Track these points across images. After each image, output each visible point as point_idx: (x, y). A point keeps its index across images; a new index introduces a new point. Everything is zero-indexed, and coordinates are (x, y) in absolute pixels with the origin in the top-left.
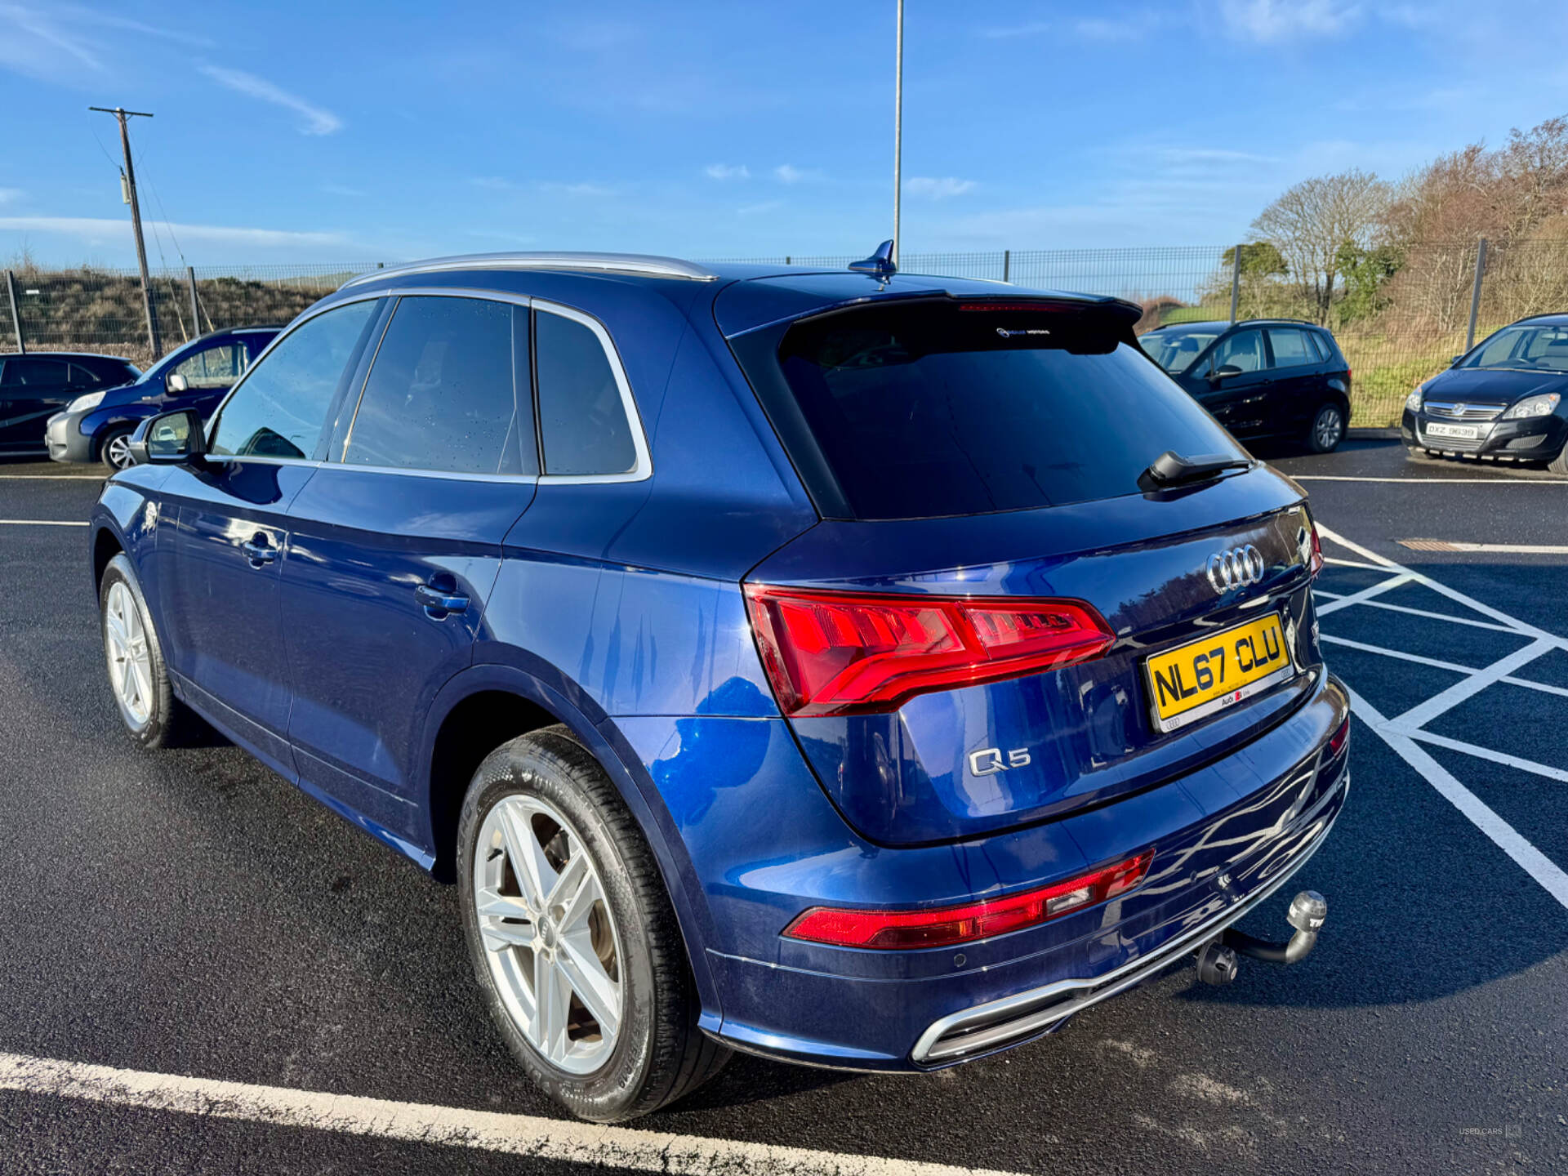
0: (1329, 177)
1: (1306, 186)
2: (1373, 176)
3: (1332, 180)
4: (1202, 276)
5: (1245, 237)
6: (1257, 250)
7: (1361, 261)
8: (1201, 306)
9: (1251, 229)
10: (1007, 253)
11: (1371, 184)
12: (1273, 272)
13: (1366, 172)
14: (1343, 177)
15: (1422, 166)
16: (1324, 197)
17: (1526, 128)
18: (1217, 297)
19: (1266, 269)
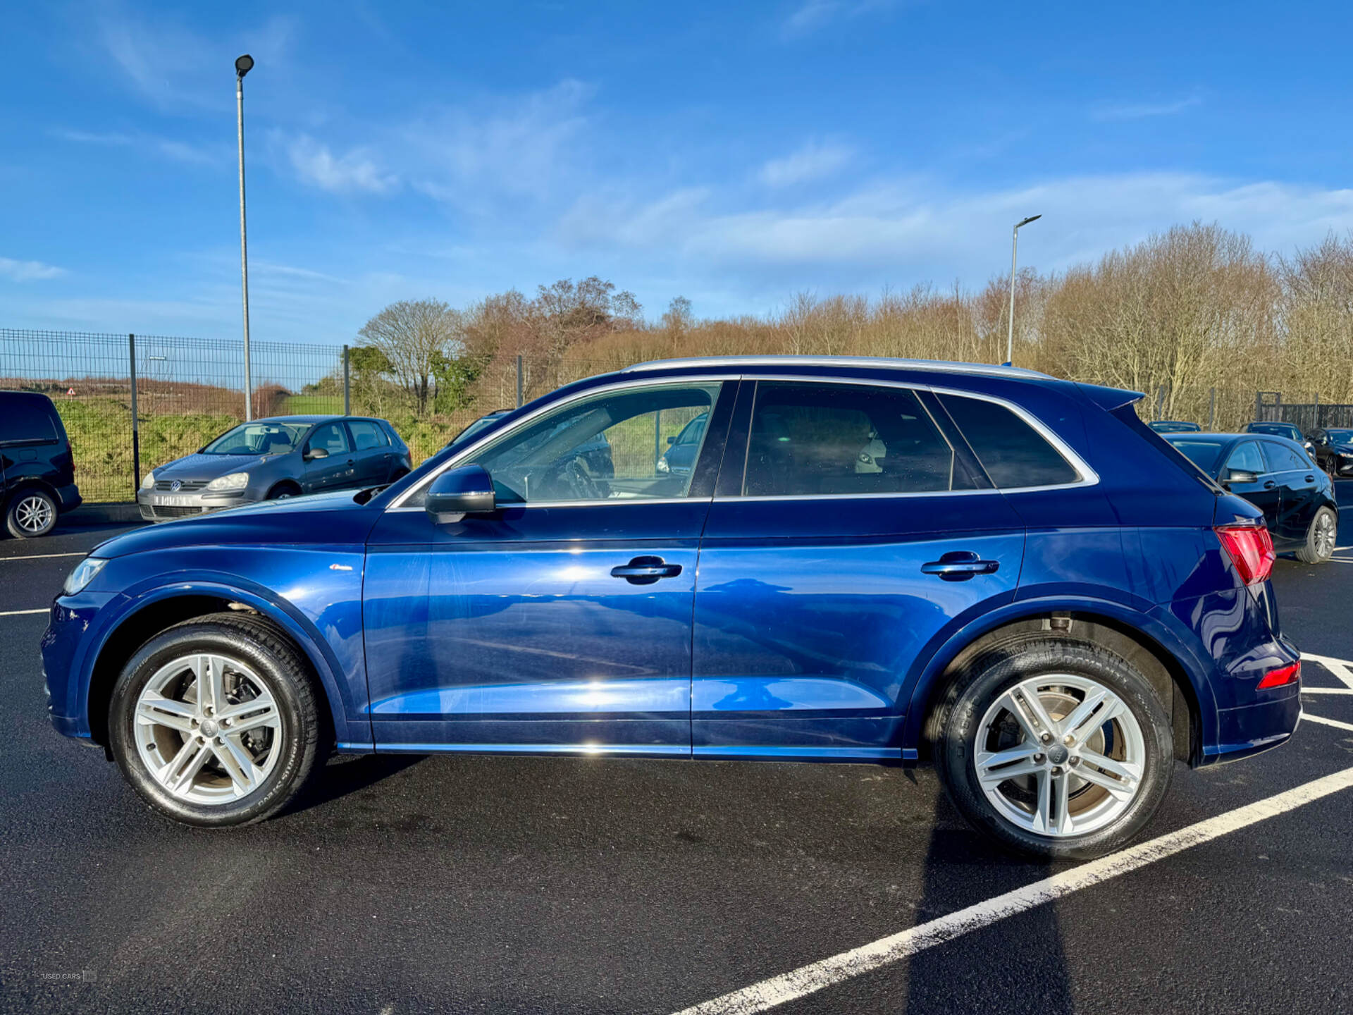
0: (415, 302)
1: (398, 306)
2: (446, 305)
3: (417, 304)
4: (325, 369)
5: (354, 342)
6: (369, 352)
7: (448, 367)
8: (303, 395)
9: (359, 336)
10: (132, 337)
11: (445, 311)
12: (383, 370)
13: (441, 301)
14: (424, 303)
15: (477, 302)
16: (413, 315)
17: (548, 285)
18: (315, 388)
19: (378, 368)
